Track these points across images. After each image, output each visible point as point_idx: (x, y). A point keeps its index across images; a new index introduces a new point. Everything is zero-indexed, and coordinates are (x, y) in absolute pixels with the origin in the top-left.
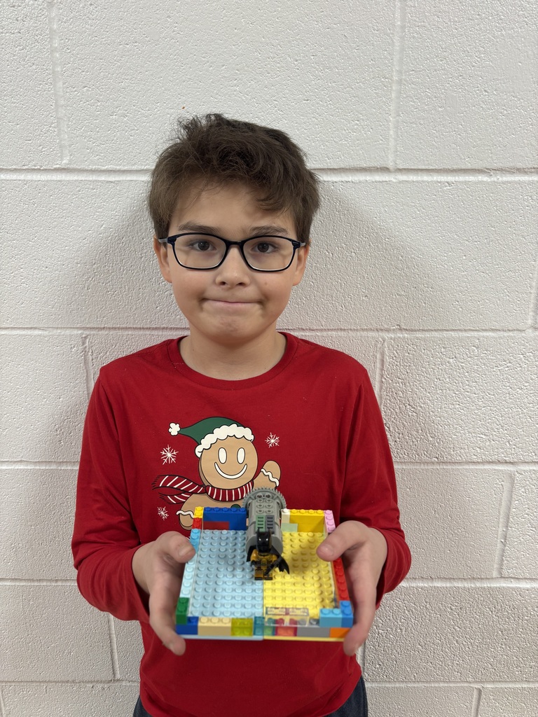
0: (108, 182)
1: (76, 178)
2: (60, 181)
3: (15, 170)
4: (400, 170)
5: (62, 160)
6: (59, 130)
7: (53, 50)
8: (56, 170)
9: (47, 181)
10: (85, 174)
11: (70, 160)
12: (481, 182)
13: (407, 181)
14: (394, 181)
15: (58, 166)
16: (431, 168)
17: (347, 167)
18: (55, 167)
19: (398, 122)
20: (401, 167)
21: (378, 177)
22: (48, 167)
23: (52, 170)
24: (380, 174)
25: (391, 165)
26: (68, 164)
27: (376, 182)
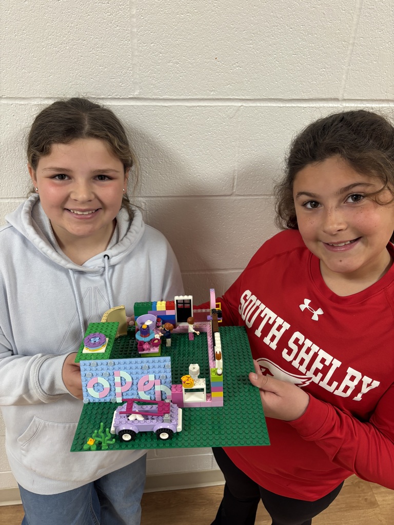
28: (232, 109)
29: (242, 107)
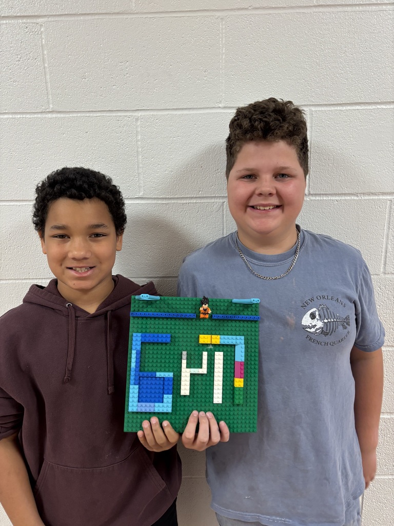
0: (162, 204)
1: (145, 202)
5: (139, 193)
6: (139, 179)
7: (137, 141)
8: (136, 198)
9: (132, 204)
10: (151, 200)
12: (354, 200)
22: (132, 197)
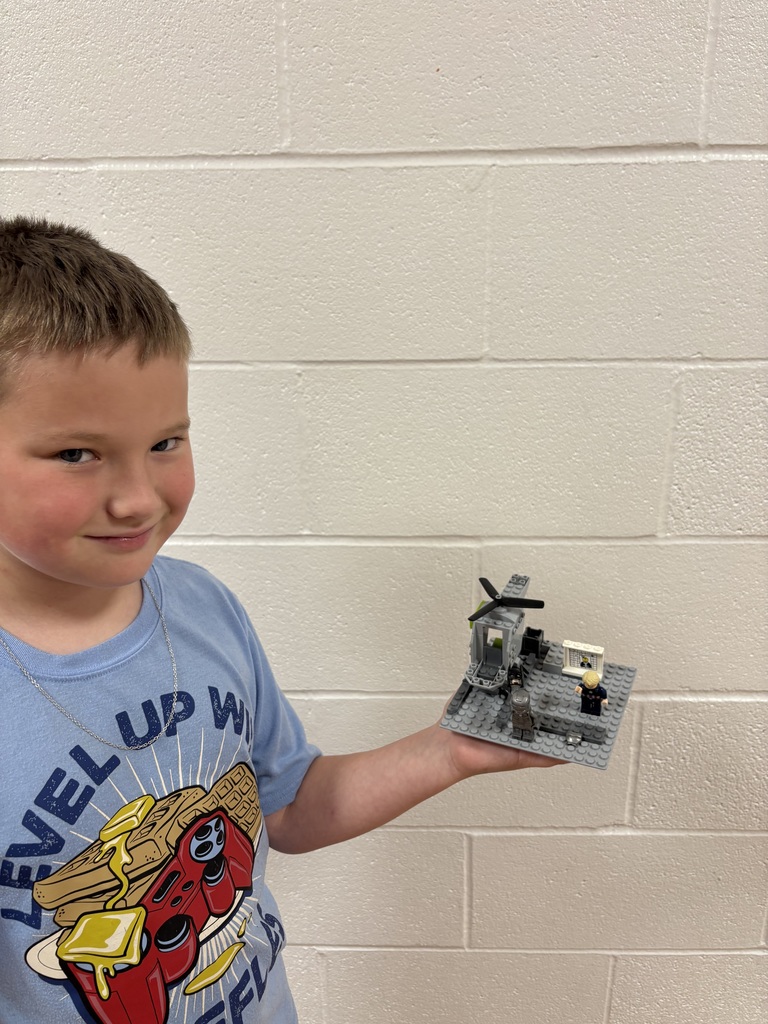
2: (278, 170)
3: (223, 157)
4: (712, 147)
11: (292, 142)
13: (720, 161)
14: (704, 161)
15: (276, 150)
16: (753, 143)
17: (644, 144)
18: (272, 151)
19: (711, 83)
20: (714, 143)
21: (682, 157)
23: (268, 155)
24: (685, 152)
25: (700, 140)
26: (290, 147)
27: (680, 163)
28: (473, 173)
29: (494, 168)
